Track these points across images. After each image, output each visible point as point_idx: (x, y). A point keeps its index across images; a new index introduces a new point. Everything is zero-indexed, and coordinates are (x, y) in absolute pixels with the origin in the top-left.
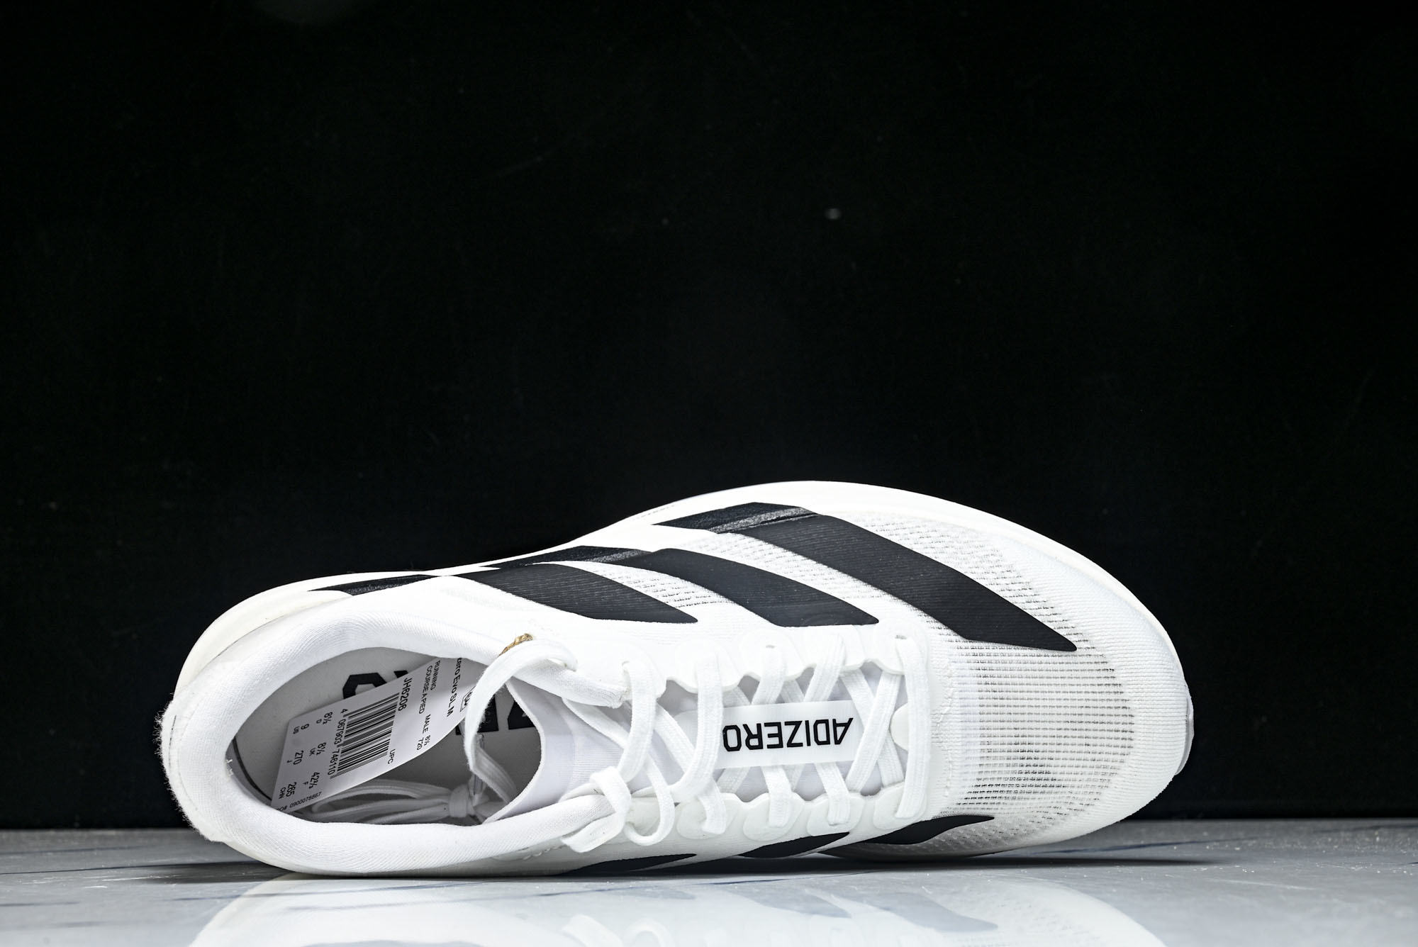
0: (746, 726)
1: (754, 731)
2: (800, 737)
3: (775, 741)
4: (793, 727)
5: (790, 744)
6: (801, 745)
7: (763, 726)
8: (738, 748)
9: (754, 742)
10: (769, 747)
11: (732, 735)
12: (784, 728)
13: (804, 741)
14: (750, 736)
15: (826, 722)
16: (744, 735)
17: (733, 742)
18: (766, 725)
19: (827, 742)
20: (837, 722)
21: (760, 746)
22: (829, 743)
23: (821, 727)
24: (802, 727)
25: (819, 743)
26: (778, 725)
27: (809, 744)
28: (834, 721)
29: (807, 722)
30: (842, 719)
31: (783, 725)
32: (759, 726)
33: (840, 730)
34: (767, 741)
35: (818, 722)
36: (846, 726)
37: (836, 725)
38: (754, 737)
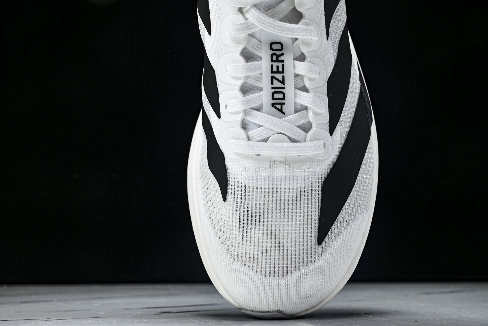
0: (282, 54)
1: (280, 58)
2: (277, 84)
3: (275, 69)
4: (281, 80)
5: (273, 78)
6: (272, 83)
7: (283, 63)
8: (271, 49)
9: (275, 58)
10: (272, 66)
11: (278, 47)
12: (282, 75)
13: (274, 85)
14: (278, 56)
15: (284, 99)
16: (278, 53)
17: (275, 47)
18: (283, 65)
19: (273, 99)
20: (283, 105)
21: (272, 61)
22: (273, 100)
23: (280, 96)
24: (281, 85)
25: (273, 94)
26: (283, 72)
27: (273, 88)
28: (284, 104)
29: (284, 88)
30: (285, 108)
31: (283, 74)
32: (283, 61)
33: (279, 106)
34: (275, 64)
35: (284, 94)
36: (281, 111)
37: (282, 104)
38: (277, 58)
